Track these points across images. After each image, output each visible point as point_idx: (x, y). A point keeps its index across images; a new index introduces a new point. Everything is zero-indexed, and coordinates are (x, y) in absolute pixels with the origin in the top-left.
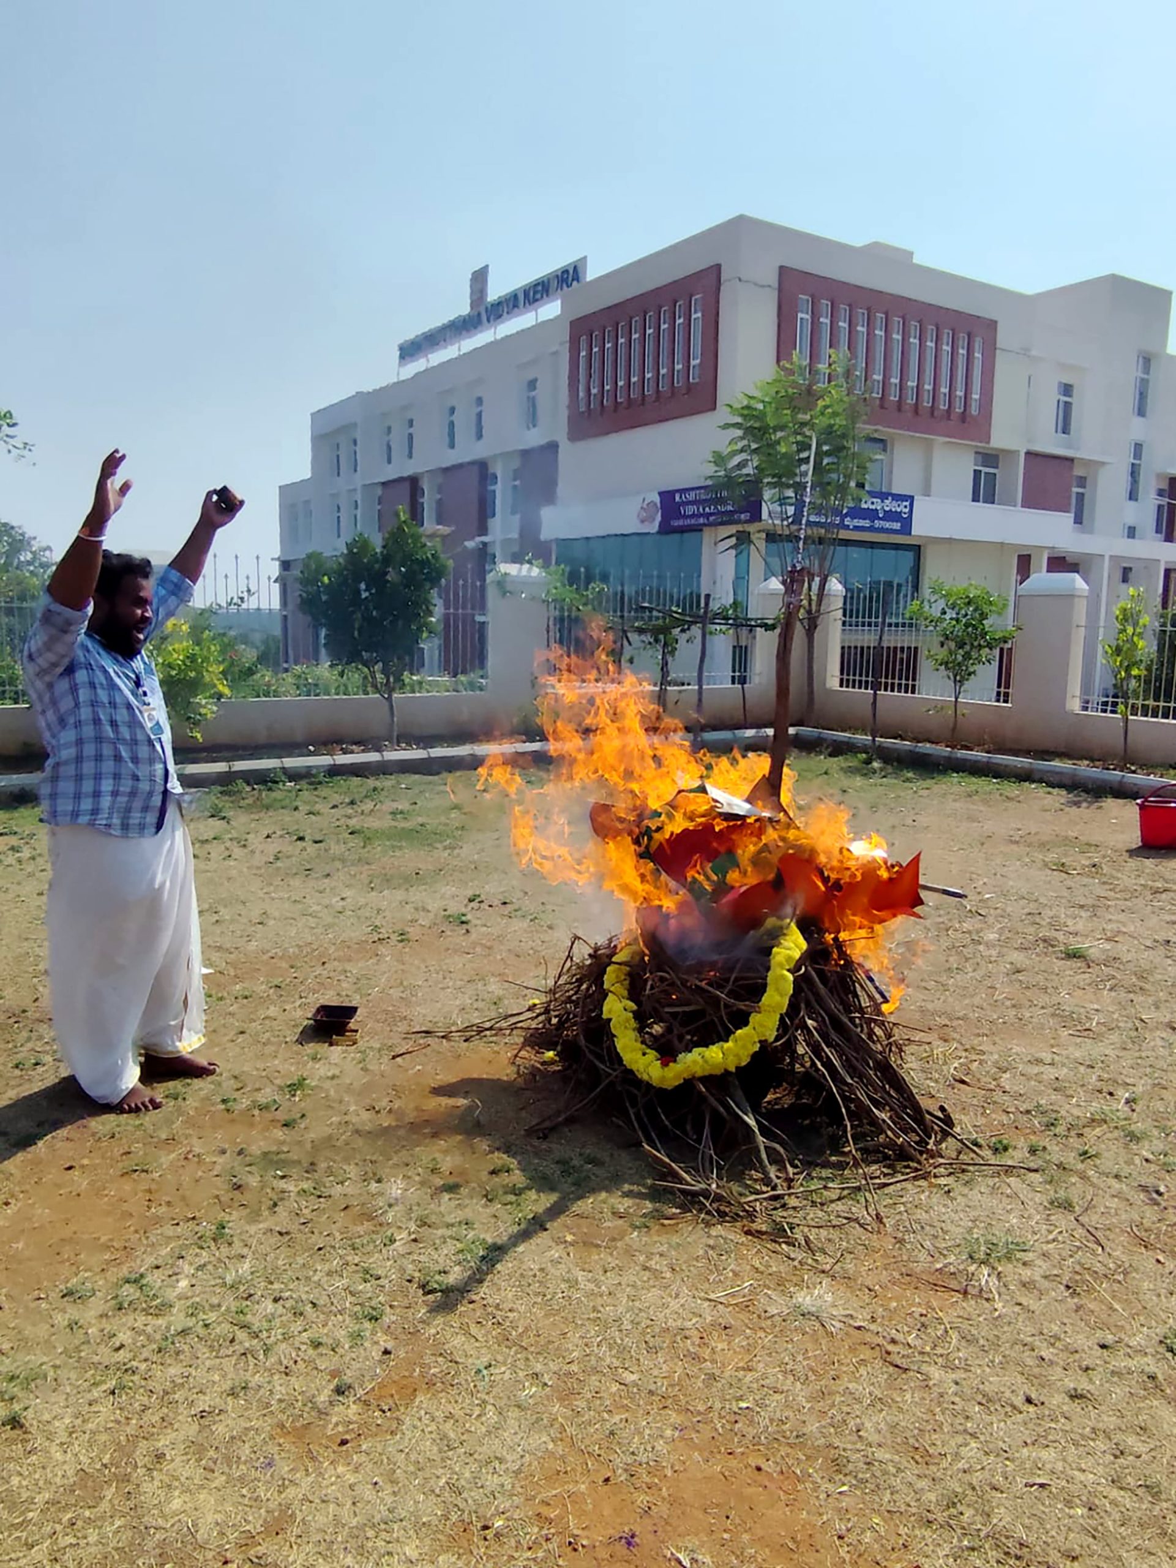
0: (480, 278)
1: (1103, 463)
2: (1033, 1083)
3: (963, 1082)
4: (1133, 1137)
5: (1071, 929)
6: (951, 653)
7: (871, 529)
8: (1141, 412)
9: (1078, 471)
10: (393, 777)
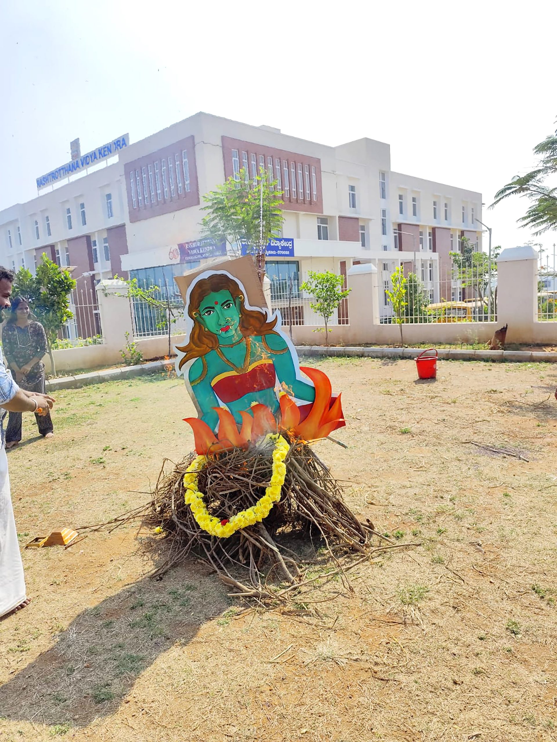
0: (75, 145)
1: (370, 220)
2: (405, 498)
3: (372, 504)
4: (459, 518)
5: (400, 420)
6: (321, 304)
7: (277, 255)
8: (383, 197)
9: (361, 223)
10: (55, 392)
